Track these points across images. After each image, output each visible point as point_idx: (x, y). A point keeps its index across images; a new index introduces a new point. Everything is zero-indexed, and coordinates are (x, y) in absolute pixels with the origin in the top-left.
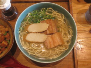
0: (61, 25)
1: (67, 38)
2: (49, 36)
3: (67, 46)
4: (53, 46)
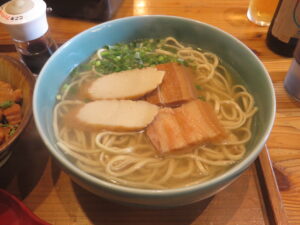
0: (209, 83)
1: (236, 121)
2: (164, 112)
3: (238, 146)
4: (180, 143)
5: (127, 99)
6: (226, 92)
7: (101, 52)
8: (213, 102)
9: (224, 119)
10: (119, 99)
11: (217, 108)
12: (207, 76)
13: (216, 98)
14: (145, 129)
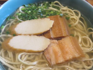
0: (75, 26)
2: (53, 43)
3: (90, 61)
5: (34, 35)
6: (84, 31)
7: (21, 8)
8: (78, 37)
9: (83, 46)
10: (30, 35)
11: (80, 40)
12: (75, 23)
13: (79, 34)
14: (43, 51)
